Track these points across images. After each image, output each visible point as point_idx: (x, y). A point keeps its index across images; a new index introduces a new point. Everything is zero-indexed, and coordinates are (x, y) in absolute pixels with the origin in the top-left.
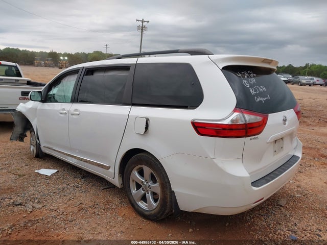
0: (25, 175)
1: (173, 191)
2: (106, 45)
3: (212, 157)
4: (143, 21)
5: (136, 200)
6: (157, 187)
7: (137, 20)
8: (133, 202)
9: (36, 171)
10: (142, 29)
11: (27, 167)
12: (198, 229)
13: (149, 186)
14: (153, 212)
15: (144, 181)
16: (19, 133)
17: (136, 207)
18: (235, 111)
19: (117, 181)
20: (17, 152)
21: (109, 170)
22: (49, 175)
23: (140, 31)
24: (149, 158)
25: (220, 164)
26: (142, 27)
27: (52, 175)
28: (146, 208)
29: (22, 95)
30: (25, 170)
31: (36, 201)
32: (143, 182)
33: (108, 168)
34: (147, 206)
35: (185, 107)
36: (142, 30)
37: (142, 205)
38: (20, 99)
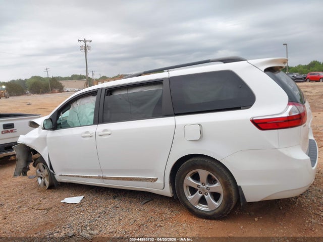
0: (51, 208)
1: (240, 187)
2: (47, 69)
3: (277, 147)
4: (85, 41)
5: (193, 205)
6: (217, 187)
7: (79, 41)
8: (191, 207)
9: (62, 201)
10: (86, 48)
11: (46, 200)
12: (261, 218)
13: (207, 187)
14: (217, 211)
15: (200, 184)
16: (22, 167)
17: (196, 210)
18: (289, 104)
19: (167, 191)
20: (22, 187)
21: (157, 182)
22: (78, 202)
23: (84, 50)
24: (204, 161)
25: (285, 152)
26: (85, 47)
27: (82, 201)
28: (207, 209)
29: (4, 128)
30: (46, 203)
31: (88, 228)
32: (198, 186)
33: (155, 180)
34: (207, 208)
35: (239, 108)
36: (86, 50)
37: (202, 208)
38: (2, 133)
